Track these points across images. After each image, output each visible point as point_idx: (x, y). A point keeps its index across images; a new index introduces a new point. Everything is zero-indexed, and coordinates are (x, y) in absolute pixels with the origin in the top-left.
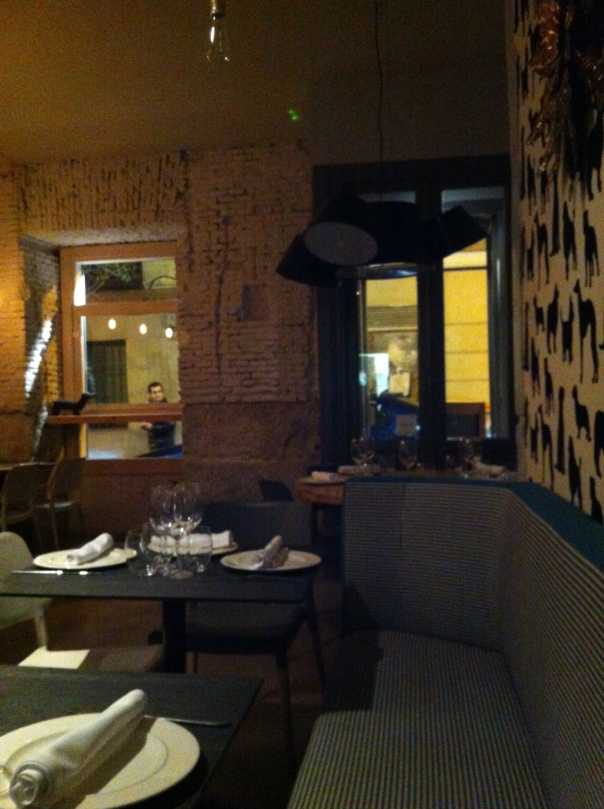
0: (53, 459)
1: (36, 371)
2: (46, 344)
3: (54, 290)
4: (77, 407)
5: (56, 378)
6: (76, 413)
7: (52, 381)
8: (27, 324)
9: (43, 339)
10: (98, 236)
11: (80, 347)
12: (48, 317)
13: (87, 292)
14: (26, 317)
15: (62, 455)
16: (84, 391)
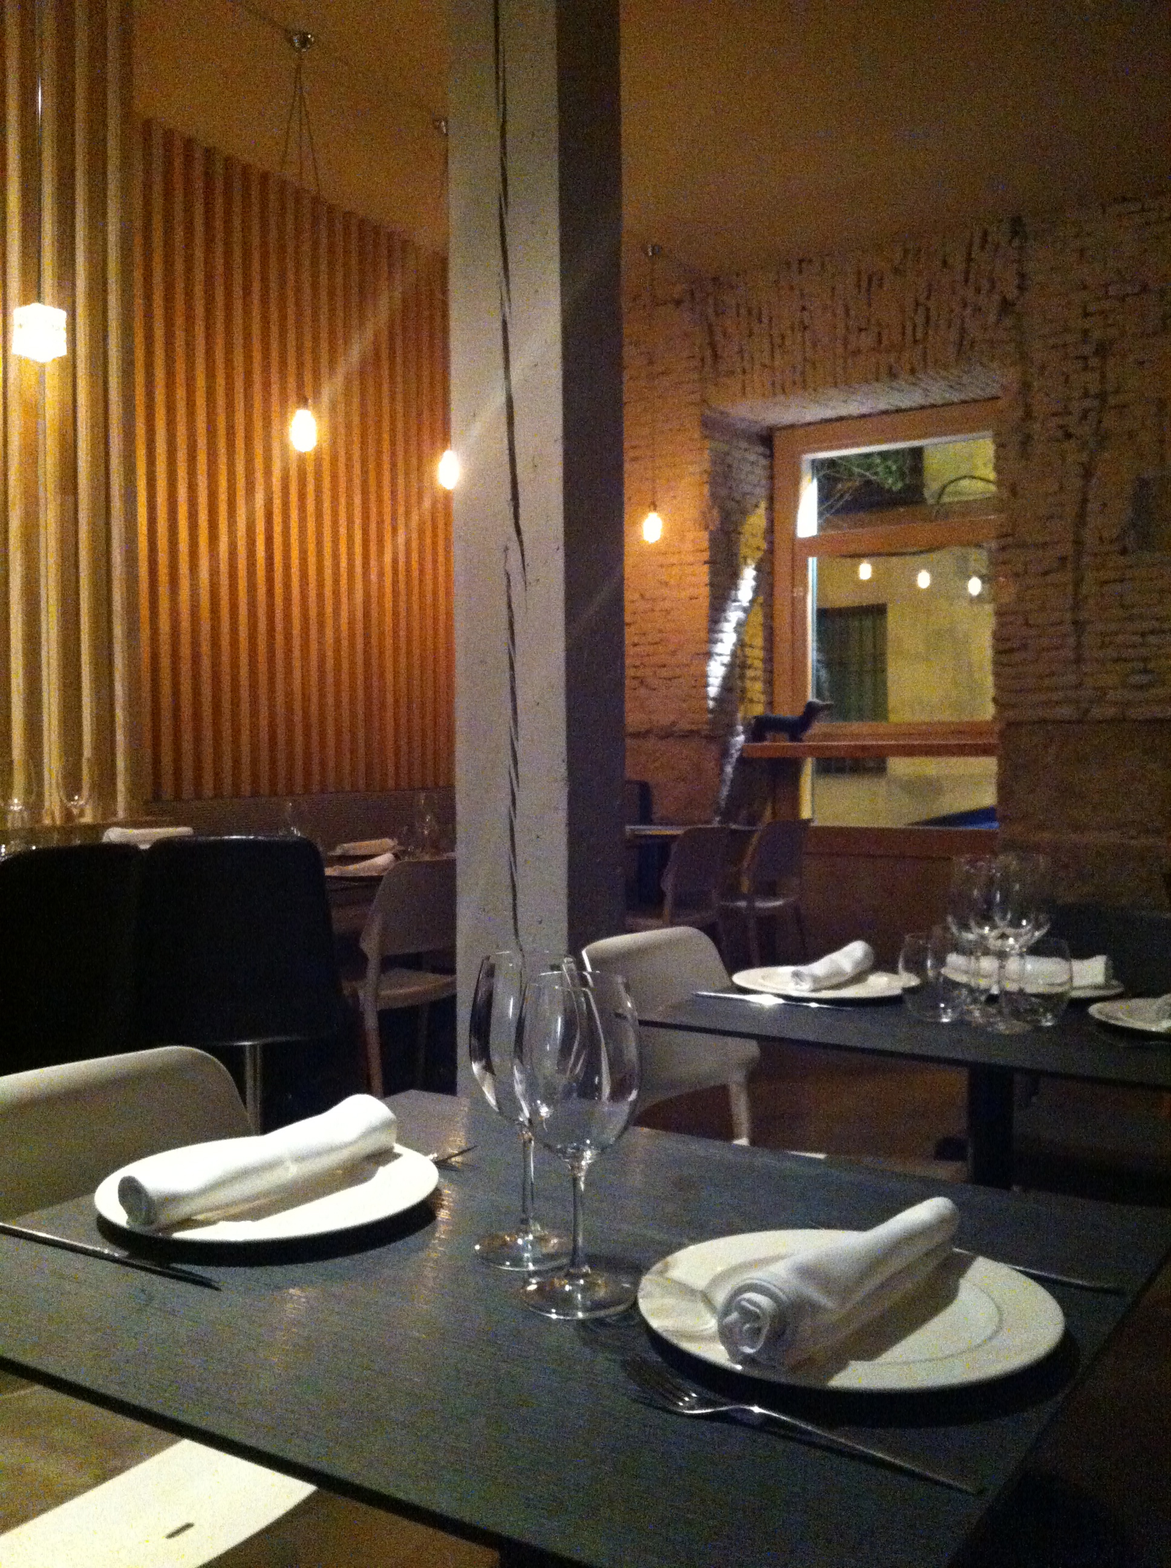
0: (753, 820)
1: (726, 659)
2: (745, 610)
3: (761, 511)
4: (796, 728)
5: (759, 673)
6: (794, 738)
7: (754, 679)
8: (714, 573)
9: (738, 601)
10: (845, 402)
11: (804, 617)
12: (749, 561)
13: (820, 514)
14: (711, 562)
15: (768, 813)
16: (811, 697)
